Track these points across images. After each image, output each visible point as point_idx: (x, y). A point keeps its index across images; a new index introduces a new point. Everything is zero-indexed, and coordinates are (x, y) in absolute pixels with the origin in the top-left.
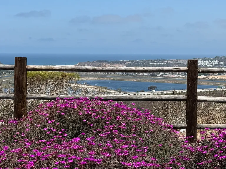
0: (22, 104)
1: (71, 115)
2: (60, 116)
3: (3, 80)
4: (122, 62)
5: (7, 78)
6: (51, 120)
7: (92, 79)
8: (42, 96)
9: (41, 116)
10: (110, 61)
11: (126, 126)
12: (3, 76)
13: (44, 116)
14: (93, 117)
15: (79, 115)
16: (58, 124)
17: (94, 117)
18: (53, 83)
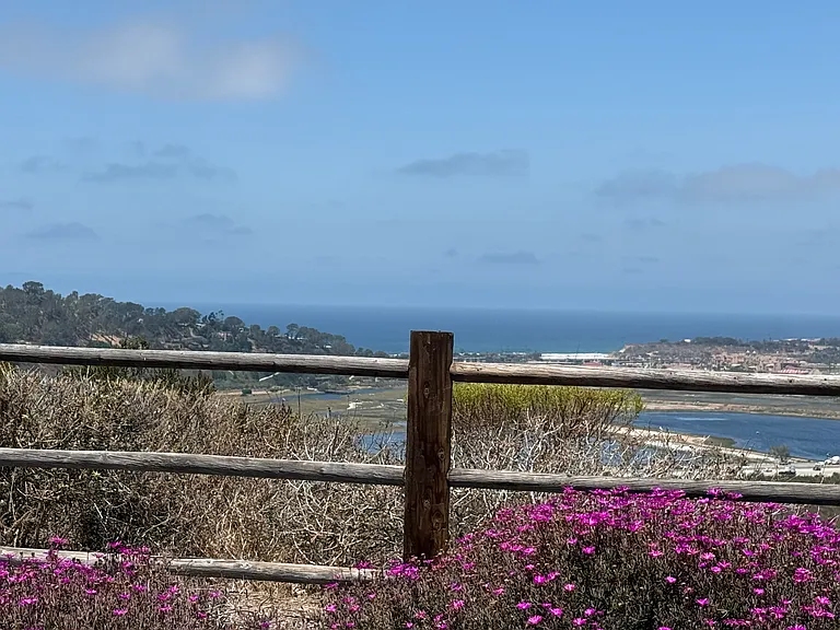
0: (432, 503)
1: (618, 556)
2: (577, 559)
3: (352, 406)
4: (793, 343)
5: (365, 396)
6: (545, 574)
7: (677, 407)
8: (507, 475)
9: (506, 557)
10: (744, 342)
11: (830, 606)
12: (351, 388)
13: (520, 554)
14: (703, 568)
15: (651, 556)
16: (570, 587)
17: (708, 566)
18: (545, 430)
